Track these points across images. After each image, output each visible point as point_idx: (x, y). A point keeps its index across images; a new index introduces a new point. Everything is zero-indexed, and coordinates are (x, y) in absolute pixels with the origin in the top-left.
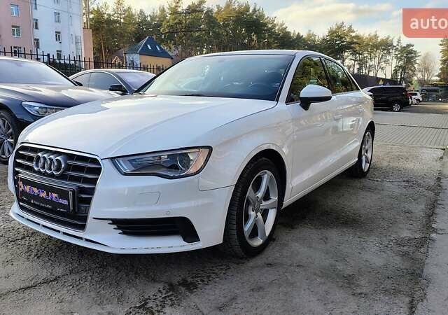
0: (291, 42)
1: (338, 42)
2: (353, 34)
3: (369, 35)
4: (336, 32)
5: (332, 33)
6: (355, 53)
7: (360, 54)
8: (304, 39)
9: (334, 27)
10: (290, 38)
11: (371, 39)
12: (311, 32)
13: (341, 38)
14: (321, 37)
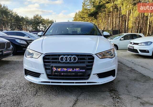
0: (20, 19)
1: (37, 20)
2: (42, 18)
3: (46, 19)
4: (36, 17)
5: (35, 17)
6: (43, 24)
7: (44, 25)
8: (24, 19)
9: (35, 16)
10: (19, 18)
11: (47, 20)
12: (27, 16)
13: (38, 19)
14: (30, 18)
